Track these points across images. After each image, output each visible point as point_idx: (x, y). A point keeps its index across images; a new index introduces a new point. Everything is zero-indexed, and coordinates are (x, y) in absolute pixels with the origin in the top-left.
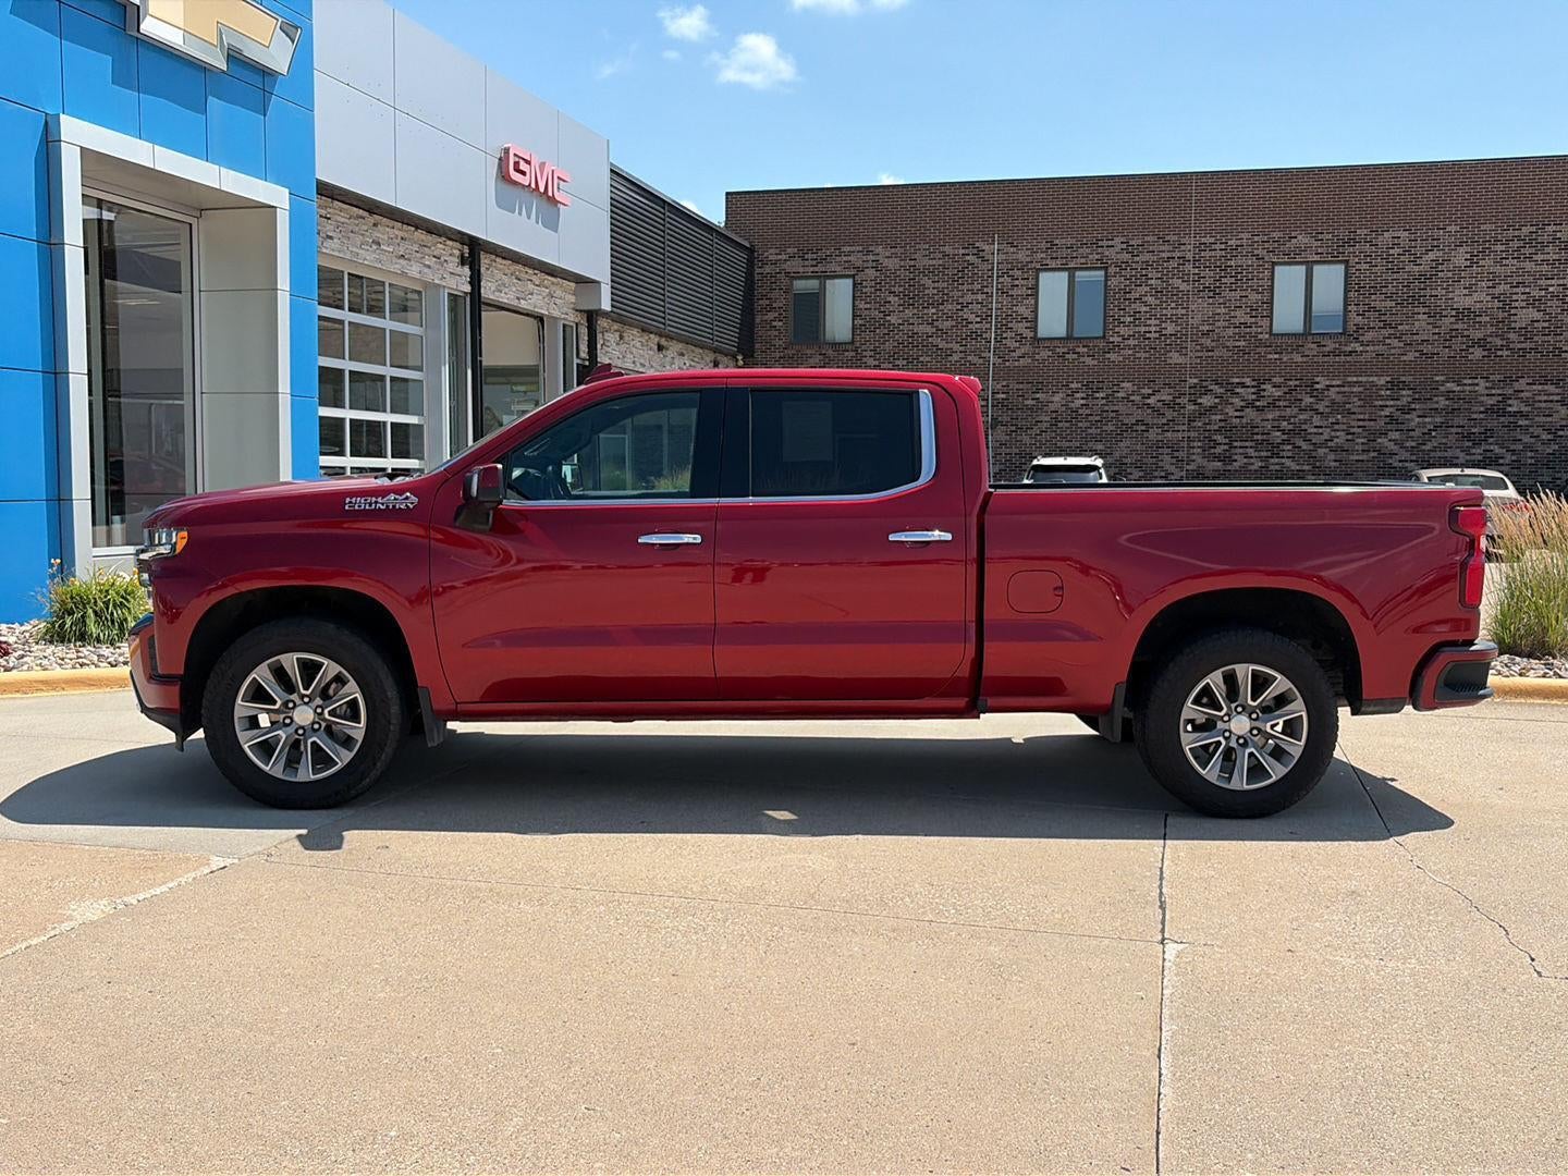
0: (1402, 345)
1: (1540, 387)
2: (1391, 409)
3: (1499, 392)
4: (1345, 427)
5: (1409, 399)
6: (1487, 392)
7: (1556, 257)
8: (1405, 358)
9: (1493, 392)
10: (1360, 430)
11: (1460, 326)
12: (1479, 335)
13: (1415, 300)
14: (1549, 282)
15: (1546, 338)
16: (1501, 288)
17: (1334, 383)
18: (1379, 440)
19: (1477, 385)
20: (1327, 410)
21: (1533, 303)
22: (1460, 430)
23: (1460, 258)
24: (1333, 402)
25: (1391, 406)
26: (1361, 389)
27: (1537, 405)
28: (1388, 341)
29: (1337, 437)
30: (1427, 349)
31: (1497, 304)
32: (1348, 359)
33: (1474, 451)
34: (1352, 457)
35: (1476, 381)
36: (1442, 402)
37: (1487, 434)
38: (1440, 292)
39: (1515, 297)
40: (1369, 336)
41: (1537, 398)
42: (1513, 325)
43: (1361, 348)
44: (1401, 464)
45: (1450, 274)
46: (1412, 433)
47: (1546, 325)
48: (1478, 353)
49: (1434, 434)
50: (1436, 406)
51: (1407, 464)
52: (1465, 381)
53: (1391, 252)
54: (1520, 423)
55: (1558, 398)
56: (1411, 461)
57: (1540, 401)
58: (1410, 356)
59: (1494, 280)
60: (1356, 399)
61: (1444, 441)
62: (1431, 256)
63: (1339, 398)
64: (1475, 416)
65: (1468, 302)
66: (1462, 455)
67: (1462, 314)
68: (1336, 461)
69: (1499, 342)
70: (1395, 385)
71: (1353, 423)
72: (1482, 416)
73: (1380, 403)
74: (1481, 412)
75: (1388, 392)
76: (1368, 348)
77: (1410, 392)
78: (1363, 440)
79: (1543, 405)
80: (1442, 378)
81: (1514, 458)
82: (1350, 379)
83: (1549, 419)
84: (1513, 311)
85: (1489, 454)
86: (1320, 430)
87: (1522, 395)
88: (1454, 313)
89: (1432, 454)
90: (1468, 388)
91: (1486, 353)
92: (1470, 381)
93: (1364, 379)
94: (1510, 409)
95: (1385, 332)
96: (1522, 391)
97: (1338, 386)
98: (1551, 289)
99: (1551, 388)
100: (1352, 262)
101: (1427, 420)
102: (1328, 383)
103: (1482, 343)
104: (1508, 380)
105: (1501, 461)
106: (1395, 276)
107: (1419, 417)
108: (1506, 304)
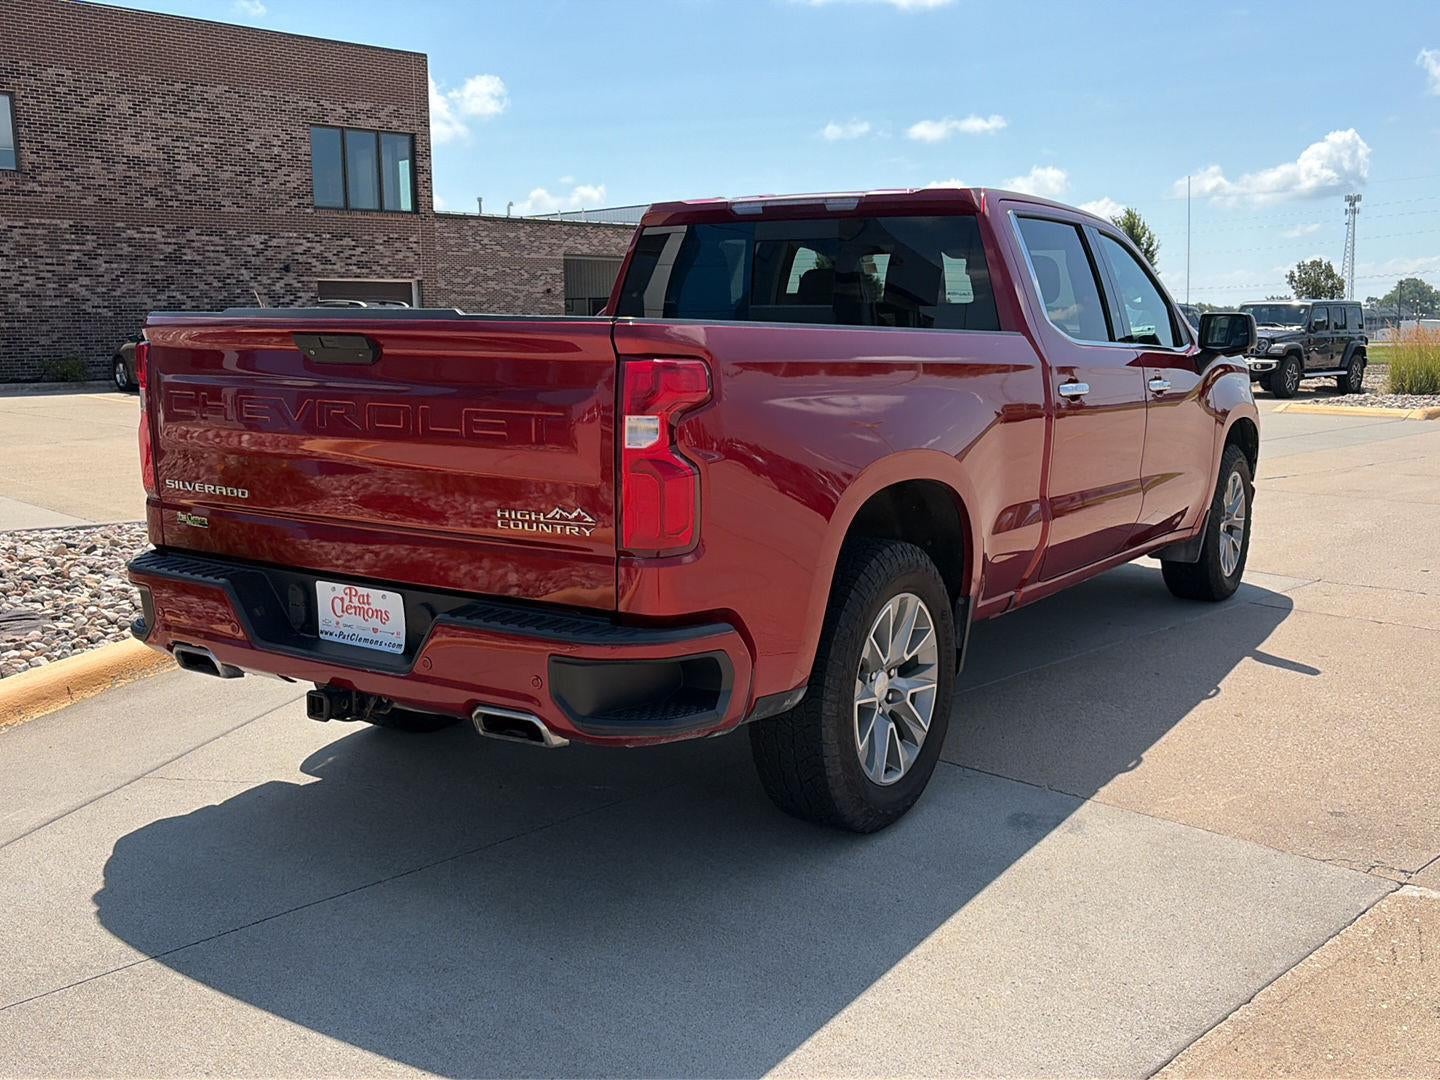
0: (80, 188)
1: (207, 238)
2: (79, 254)
3: (174, 240)
4: (33, 271)
5: (95, 245)
6: (163, 240)
7: (206, 116)
8: (84, 202)
9: (169, 240)
10: (50, 275)
11: (132, 173)
12: (149, 183)
13: (87, 143)
14: (204, 140)
15: (208, 192)
16: (163, 141)
17: (16, 224)
18: (70, 286)
19: (154, 233)
20: (13, 252)
21: (194, 158)
22: (144, 277)
23: (124, 104)
24: (17, 243)
25: (78, 251)
26: (45, 232)
27: (207, 254)
28: (66, 183)
29: (28, 281)
30: (105, 194)
31: (162, 156)
32: (28, 198)
33: (159, 297)
34: (44, 303)
35: (153, 229)
36: (126, 249)
37: (169, 280)
38: (108, 137)
39: (176, 151)
40: (46, 176)
41: (207, 248)
42: (178, 177)
43: (40, 189)
44: (94, 310)
45: (117, 121)
46: (101, 279)
47: (206, 179)
48: (151, 202)
49: (122, 280)
50: (120, 252)
51: (99, 310)
52: (143, 229)
53: (57, 89)
54: (195, 271)
55: (222, 248)
56: (105, 307)
57: (208, 251)
58: (90, 201)
59: (158, 132)
60: (41, 243)
61: (132, 287)
62: (97, 99)
63: (23, 241)
64: (156, 263)
65: (136, 150)
66: (149, 301)
67: (134, 162)
68: (28, 307)
69: (169, 193)
70: (77, 229)
71: (41, 268)
72: (163, 263)
73: (67, 247)
74: (161, 260)
75: (73, 236)
76: (47, 189)
77: (95, 237)
78: (54, 286)
79: (212, 255)
80: (122, 225)
81: (194, 304)
82: (32, 221)
83: (218, 268)
84: (177, 164)
85: (172, 301)
86: (8, 274)
87: (193, 244)
88: (125, 160)
89: (123, 300)
90: (147, 236)
91: (158, 202)
92: (148, 229)
93: (48, 221)
94: (185, 258)
95: (62, 173)
96: (193, 241)
97: (20, 227)
98: (205, 146)
99: (216, 239)
100: (20, 94)
101: (115, 266)
102: (9, 223)
103: (153, 192)
104: (182, 230)
105: (183, 307)
106: (64, 115)
107: (106, 262)
108: (170, 158)
